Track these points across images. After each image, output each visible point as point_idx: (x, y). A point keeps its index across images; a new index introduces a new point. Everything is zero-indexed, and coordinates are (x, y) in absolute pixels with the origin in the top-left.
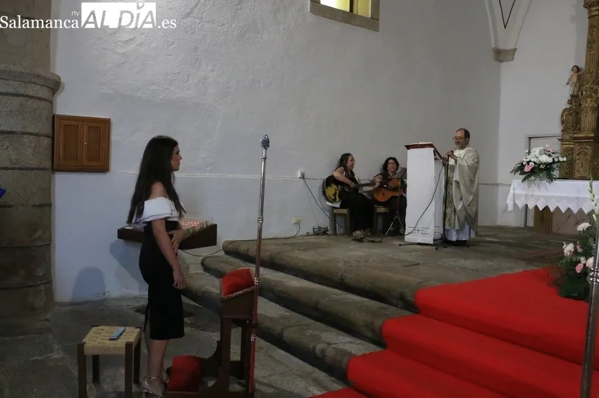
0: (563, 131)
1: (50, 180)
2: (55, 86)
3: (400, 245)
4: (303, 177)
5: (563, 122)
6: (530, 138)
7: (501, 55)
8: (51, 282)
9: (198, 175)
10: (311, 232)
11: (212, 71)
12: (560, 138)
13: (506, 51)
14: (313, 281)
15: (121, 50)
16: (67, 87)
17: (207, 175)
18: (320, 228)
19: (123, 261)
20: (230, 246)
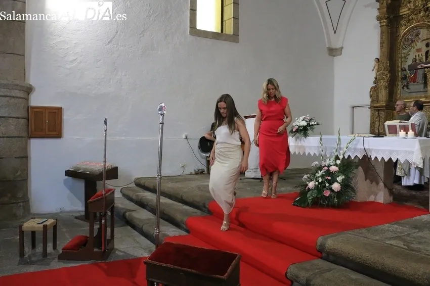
0: (371, 102)
1: (27, 143)
2: (29, 90)
3: (241, 179)
4: (186, 138)
5: (371, 96)
6: (353, 107)
7: (333, 52)
8: (28, 201)
9: (117, 138)
10: (193, 172)
11: (125, 75)
12: (369, 107)
13: (336, 49)
14: (172, 199)
15: (68, 67)
16: (36, 90)
17: (123, 138)
18: (199, 170)
19: (72, 189)
20: (137, 181)
